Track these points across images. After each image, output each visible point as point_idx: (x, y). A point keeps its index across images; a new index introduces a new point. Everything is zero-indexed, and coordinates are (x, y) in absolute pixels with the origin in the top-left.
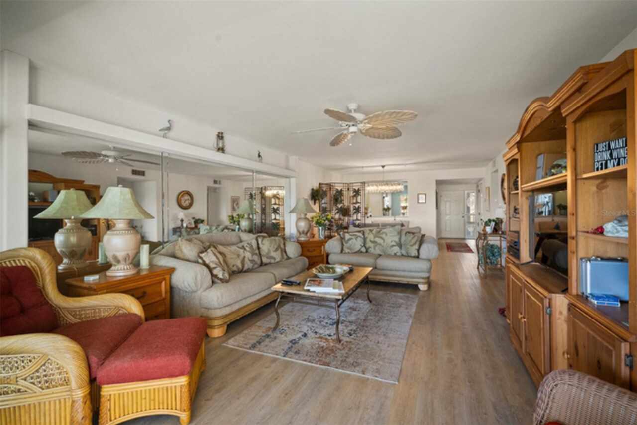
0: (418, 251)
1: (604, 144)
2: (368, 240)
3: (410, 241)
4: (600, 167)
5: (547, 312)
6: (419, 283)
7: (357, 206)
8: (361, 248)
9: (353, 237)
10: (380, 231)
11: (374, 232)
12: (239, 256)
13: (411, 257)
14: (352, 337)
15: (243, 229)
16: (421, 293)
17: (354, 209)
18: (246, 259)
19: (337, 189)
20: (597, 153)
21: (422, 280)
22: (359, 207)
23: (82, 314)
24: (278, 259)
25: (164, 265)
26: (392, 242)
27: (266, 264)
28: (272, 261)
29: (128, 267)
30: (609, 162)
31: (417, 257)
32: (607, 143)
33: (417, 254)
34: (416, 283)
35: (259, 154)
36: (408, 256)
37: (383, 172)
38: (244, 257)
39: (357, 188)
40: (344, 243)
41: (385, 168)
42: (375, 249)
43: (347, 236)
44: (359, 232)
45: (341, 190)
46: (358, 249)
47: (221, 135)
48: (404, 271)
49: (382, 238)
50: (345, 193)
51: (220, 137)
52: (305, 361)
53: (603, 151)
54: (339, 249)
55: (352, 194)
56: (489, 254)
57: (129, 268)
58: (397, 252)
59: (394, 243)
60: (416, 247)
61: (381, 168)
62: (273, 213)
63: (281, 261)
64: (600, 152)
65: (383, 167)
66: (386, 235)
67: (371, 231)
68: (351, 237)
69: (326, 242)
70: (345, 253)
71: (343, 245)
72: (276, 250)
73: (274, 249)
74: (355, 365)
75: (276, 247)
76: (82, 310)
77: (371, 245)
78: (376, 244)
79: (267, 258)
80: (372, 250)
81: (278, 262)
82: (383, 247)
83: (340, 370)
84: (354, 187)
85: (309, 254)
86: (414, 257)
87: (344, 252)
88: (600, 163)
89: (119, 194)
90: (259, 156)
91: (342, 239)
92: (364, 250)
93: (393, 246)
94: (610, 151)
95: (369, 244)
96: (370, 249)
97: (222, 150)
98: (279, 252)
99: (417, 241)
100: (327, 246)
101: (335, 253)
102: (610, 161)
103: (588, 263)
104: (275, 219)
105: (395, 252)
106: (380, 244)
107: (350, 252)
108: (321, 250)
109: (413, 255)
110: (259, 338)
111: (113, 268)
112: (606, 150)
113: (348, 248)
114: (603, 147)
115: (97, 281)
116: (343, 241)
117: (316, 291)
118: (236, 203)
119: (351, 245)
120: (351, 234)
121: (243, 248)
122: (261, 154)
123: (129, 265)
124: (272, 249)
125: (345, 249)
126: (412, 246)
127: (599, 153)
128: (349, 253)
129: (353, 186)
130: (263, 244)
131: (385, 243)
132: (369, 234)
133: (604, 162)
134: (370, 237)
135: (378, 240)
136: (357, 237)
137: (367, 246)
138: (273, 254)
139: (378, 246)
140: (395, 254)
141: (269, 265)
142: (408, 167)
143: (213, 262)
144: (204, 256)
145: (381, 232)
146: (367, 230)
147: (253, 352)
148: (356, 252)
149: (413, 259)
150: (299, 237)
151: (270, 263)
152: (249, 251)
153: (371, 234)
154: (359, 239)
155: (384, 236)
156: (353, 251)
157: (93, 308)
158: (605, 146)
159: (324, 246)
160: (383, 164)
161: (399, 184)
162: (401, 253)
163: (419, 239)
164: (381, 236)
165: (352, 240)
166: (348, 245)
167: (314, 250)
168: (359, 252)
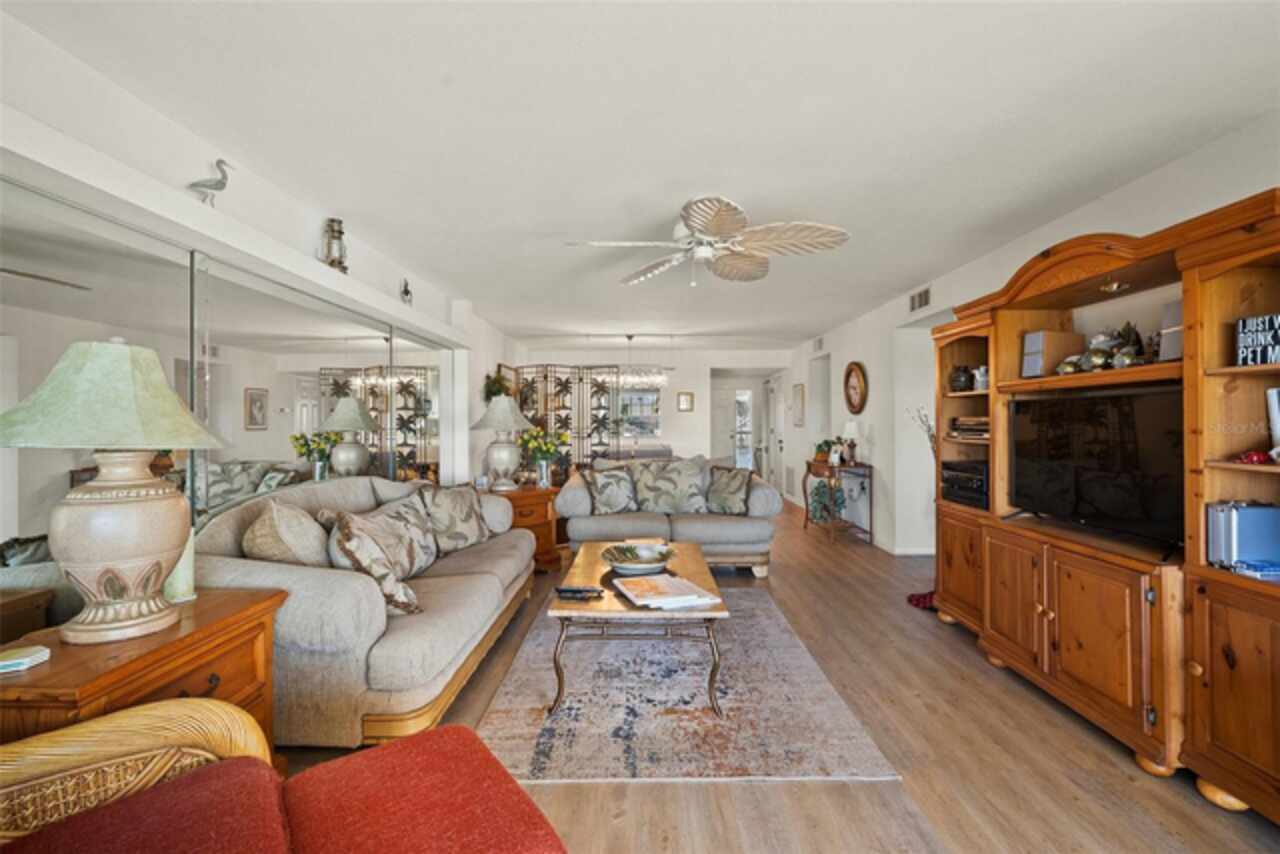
0: (746, 502)
1: (1260, 319)
2: (640, 486)
3: (728, 485)
4: (1250, 356)
5: (1146, 599)
6: (754, 564)
7: (563, 413)
8: (629, 503)
9: (610, 480)
10: (664, 468)
11: (653, 467)
12: (400, 538)
13: (732, 514)
14: (730, 696)
15: (341, 469)
16: (757, 582)
17: (594, 422)
18: (416, 545)
19: (526, 380)
20: (1245, 333)
21: (759, 559)
22: (567, 418)
23: (23, 806)
24: (472, 540)
25: (235, 584)
26: (690, 486)
27: (447, 554)
28: (461, 544)
29: (152, 603)
30: (1270, 349)
31: (745, 514)
32: (1267, 318)
33: (744, 509)
34: (749, 565)
35: (406, 285)
36: (725, 513)
37: (630, 348)
38: (411, 540)
39: (564, 378)
40: (595, 494)
41: (635, 339)
42: (656, 503)
43: (600, 479)
44: (620, 468)
45: (533, 382)
46: (623, 505)
47: (336, 228)
48: (728, 543)
49: (670, 480)
50: (539, 386)
51: (334, 229)
52: (689, 774)
53: (1257, 331)
54: (586, 507)
55: (552, 388)
56: (826, 501)
57: (154, 609)
58: (701, 507)
59: (694, 490)
60: (742, 495)
61: (626, 340)
62: (400, 429)
63: (479, 543)
64: (1250, 331)
65: (630, 337)
66: (679, 473)
67: (646, 466)
68: (606, 480)
69: (556, 494)
70: (600, 515)
71: (593, 498)
72: (467, 519)
73: (463, 517)
74: (795, 758)
75: (465, 510)
76: (21, 793)
77: (650, 495)
78: (659, 493)
79: (449, 537)
80: (650, 505)
81: (472, 545)
82: (673, 497)
83: (778, 779)
84: (558, 375)
85: (529, 521)
86: (738, 515)
87: (597, 512)
88: (1250, 350)
89: (127, 367)
90: (406, 292)
91: (590, 485)
92: (633, 506)
93: (693, 495)
94: (1273, 332)
95: (644, 494)
96: (647, 503)
97: (338, 264)
98: (473, 522)
99: (741, 484)
100: (559, 500)
101: (578, 517)
102: (1273, 348)
103: (1234, 513)
104: (405, 444)
105: (697, 506)
106: (667, 493)
107: (609, 511)
108: (546, 511)
109: (736, 511)
110: (534, 742)
111: (87, 615)
112: (1264, 330)
113: (607, 504)
114: (1258, 325)
115: (46, 670)
116: (593, 488)
117: (665, 607)
118: (258, 404)
119: (609, 496)
120: (605, 473)
121: (399, 517)
122: (409, 288)
123: (154, 599)
124: (459, 515)
125: (598, 505)
126: (733, 493)
127: (1250, 334)
128: (606, 514)
129: (555, 372)
130: (437, 506)
131: (678, 491)
132: (641, 472)
133: (1259, 349)
134: (647, 479)
135: (661, 484)
136: (619, 480)
137: (640, 497)
138: (461, 527)
139: (664, 497)
140: (697, 511)
141: (454, 555)
142: (677, 341)
143: (375, 561)
144: (358, 548)
145: (669, 468)
146: (637, 462)
147: (548, 781)
148: (619, 513)
149: (738, 518)
150: (493, 485)
151: (456, 550)
152: (415, 525)
153: (645, 472)
154: (623, 483)
155: (674, 476)
156: (615, 510)
157: (74, 772)
158: (1264, 323)
159: (553, 501)
160: (630, 333)
161: (660, 373)
162: (707, 508)
163: (746, 481)
164: (668, 475)
165: (610, 487)
166: (604, 497)
167: (532, 512)
168: (626, 511)
